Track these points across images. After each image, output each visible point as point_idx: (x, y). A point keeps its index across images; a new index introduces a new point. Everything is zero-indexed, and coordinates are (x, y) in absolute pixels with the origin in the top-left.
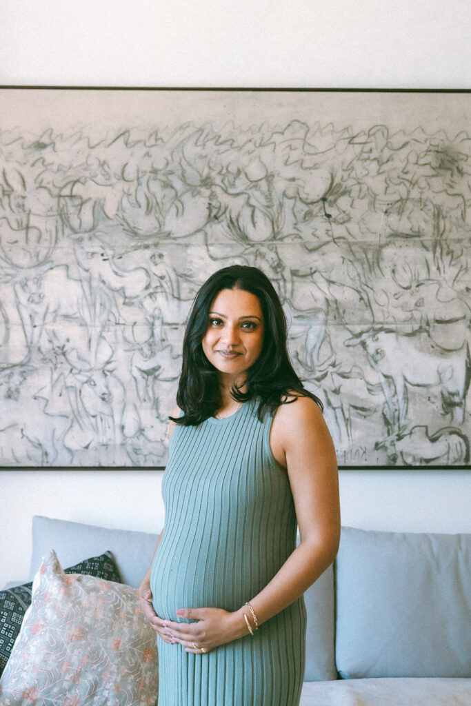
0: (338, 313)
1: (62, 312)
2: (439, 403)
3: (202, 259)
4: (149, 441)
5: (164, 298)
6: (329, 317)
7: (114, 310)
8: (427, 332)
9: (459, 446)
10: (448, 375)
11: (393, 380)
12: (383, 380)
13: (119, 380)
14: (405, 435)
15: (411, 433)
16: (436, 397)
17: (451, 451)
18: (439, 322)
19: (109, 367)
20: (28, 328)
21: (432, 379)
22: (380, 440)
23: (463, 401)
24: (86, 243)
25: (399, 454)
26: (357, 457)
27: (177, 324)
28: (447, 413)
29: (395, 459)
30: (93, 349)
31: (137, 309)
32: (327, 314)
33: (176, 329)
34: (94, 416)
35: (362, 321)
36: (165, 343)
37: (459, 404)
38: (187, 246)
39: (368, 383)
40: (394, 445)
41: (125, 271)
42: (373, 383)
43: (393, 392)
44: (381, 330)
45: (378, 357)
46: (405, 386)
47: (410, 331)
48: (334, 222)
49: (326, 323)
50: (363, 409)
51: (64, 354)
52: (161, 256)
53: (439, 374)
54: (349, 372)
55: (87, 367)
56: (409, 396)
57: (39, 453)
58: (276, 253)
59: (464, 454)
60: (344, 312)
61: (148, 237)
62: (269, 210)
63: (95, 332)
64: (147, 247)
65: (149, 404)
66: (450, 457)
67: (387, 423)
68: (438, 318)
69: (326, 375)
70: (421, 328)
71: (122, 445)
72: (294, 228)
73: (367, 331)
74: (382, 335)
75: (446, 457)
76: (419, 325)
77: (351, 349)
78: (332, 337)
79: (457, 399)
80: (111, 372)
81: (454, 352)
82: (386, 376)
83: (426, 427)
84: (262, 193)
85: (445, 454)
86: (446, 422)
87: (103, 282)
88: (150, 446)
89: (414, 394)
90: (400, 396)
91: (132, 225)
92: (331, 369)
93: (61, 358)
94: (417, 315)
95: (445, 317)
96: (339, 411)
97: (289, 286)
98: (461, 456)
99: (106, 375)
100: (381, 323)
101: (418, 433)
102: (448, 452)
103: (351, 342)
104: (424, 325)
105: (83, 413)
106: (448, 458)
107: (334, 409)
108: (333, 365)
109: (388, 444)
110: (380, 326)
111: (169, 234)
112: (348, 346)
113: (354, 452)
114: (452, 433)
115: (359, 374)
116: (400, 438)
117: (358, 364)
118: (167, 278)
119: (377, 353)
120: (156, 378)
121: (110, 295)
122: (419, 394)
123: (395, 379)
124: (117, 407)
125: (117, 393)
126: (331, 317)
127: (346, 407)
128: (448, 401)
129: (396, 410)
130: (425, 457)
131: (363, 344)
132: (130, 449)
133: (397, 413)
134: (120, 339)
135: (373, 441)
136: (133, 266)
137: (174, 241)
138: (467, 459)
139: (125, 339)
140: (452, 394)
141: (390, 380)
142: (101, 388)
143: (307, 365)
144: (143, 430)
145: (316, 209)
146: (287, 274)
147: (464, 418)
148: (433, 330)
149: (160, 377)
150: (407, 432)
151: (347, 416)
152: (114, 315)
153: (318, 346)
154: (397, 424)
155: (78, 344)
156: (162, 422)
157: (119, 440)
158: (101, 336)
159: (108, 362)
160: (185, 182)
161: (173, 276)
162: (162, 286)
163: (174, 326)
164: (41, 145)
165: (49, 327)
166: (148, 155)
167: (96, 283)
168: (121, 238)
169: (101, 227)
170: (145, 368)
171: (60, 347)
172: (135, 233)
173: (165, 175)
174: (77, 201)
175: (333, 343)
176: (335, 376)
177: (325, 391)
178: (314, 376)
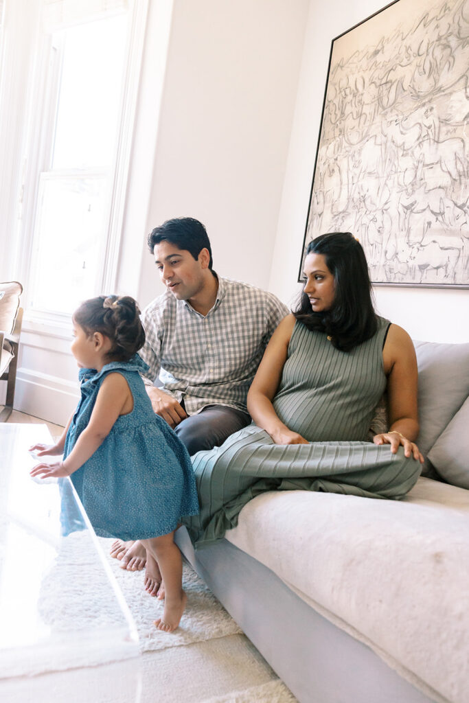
1: (368, 171)
3: (461, 101)
4: (399, 262)
5: (428, 145)
7: (396, 163)
13: (390, 216)
19: (386, 207)
20: (350, 186)
24: (389, 115)
27: (433, 164)
30: (379, 195)
31: (410, 157)
33: (432, 168)
34: (372, 245)
36: (423, 181)
38: (451, 94)
41: (406, 130)
51: (364, 201)
52: (432, 109)
55: (374, 209)
61: (425, 97)
63: (382, 181)
64: (424, 105)
65: (404, 233)
71: (384, 265)
80: (386, 210)
87: (393, 142)
88: (399, 265)
91: (417, 90)
93: (362, 204)
99: (383, 213)
105: (367, 243)
111: (441, 88)
118: (433, 127)
120: (412, 211)
121: (395, 151)
124: (385, 236)
125: (387, 226)
132: (387, 270)
134: (396, 183)
136: (412, 124)
137: (443, 93)
139: (399, 184)
142: (379, 224)
144: (397, 254)
149: (414, 211)
152: (395, 166)
155: (373, 192)
156: (410, 246)
157: (382, 262)
158: (386, 184)
159: (386, 203)
160: (459, 38)
161: (437, 123)
162: (428, 134)
163: (430, 166)
164: (376, 53)
165: (360, 183)
166: (437, 27)
167: (389, 144)
168: (409, 104)
169: (399, 100)
170: (406, 205)
171: (364, 197)
172: (418, 96)
173: (446, 39)
174: (389, 85)
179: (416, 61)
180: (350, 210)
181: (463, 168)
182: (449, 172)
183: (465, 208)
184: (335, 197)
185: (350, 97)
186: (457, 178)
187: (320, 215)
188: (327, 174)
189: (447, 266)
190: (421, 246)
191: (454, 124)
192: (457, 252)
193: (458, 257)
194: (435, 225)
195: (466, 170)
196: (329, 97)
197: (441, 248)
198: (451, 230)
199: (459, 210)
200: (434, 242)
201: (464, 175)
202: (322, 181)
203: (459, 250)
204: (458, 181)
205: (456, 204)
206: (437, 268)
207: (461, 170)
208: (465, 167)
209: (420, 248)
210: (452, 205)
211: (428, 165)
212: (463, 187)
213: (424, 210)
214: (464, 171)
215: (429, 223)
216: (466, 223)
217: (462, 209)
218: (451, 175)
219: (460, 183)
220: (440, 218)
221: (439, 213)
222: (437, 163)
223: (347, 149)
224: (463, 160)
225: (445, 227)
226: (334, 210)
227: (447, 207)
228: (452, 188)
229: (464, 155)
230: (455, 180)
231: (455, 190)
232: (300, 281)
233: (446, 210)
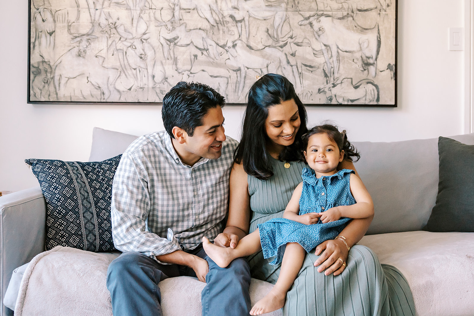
0: (295, 3)
2: (360, 63)
6: (288, 6)
8: (352, 17)
9: (372, 91)
10: (366, 45)
11: (330, 48)
12: (324, 47)
13: (152, 46)
14: (338, 84)
15: (342, 83)
16: (358, 59)
17: (367, 95)
18: (360, 10)
19: (145, 37)
20: (92, 11)
21: (355, 48)
22: (322, 87)
23: (375, 62)
25: (334, 96)
26: (306, 98)
27: (190, 9)
28: (365, 70)
29: (331, 100)
30: (135, 25)
32: (287, 4)
33: (189, 12)
34: (135, 69)
35: (310, 10)
36: (182, 22)
37: (372, 64)
39: (314, 49)
40: (331, 90)
42: (317, 50)
43: (330, 56)
44: (322, 15)
45: (320, 33)
46: (338, 52)
47: (341, 17)
49: (287, 10)
50: (310, 67)
51: (115, 28)
53: (360, 44)
54: (302, 42)
55: (131, 37)
56: (341, 58)
57: (99, 92)
59: (376, 97)
60: (298, 3)
63: (136, 14)
65: (171, 61)
66: (367, 99)
67: (326, 76)
68: (359, 8)
69: (286, 44)
70: (348, 14)
71: (153, 88)
73: (313, 16)
74: (323, 19)
75: (364, 99)
76: (347, 12)
77: (302, 27)
78: (290, 19)
79: (371, 61)
80: (146, 40)
81: (370, 30)
82: (325, 45)
83: (352, 79)
85: (364, 96)
86: (364, 75)
89: (344, 57)
90: (335, 58)
92: (290, 40)
93: (114, 31)
94: (346, 6)
95: (364, 7)
96: (294, 67)
98: (374, 98)
99: (143, 42)
100: (322, 11)
101: (347, 82)
102: (366, 95)
103: (303, 23)
104: (350, 13)
105: (128, 67)
106: (366, 100)
107: (292, 66)
108: (291, 38)
109: (326, 90)
110: (322, 12)
112: (301, 25)
113: (304, 94)
114: (368, 83)
115: (308, 43)
116: (334, 86)
117: (308, 37)
119: (320, 30)
120: (175, 44)
122: (347, 57)
123: (331, 47)
124: (150, 63)
125: (150, 54)
126: (290, 6)
127: (299, 65)
128: (366, 62)
129: (332, 67)
130: (351, 99)
131: (311, 24)
132: (158, 91)
133: (332, 70)
134: (153, 19)
135: (316, 88)
138: (378, 100)
139: (156, 19)
140: (368, 58)
141: (328, 48)
142: (139, 51)
143: (274, 37)
144: (167, 78)
147: (376, 73)
148: (356, 16)
149: (179, 44)
150: (339, 82)
151: (300, 71)
152: (149, 3)
153: (281, 25)
154: (333, 77)
155: (125, 21)
156: (179, 73)
157: (151, 84)
158: (140, 17)
159: (144, 34)
163: (188, 11)
165: (106, 10)
170: (168, 37)
171: (113, 23)
175: (291, 23)
176: (292, 44)
177: (286, 54)
178: (278, 45)
180: (97, 33)
181: (219, 18)
182: (207, 19)
183: (227, 48)
184: (72, 18)
186: (215, 25)
187: (49, 33)
190: (191, 73)
192: (225, 79)
193: (228, 83)
194: (201, 57)
195: (221, 20)
197: (211, 76)
198: (217, 63)
199: (221, 49)
200: (203, 71)
201: (221, 23)
203: (227, 78)
204: (216, 27)
205: (218, 44)
207: (217, 19)
208: (220, 18)
209: (190, 75)
210: (214, 44)
211: (185, 9)
212: (221, 32)
213: (188, 45)
214: (220, 20)
215: (196, 56)
216: (229, 59)
217: (224, 48)
218: (209, 22)
219: (219, 29)
220: (205, 52)
221: (203, 49)
222: (194, 9)
224: (217, 12)
225: (212, 60)
226: (72, 31)
227: (211, 45)
228: (211, 31)
229: (218, 9)
230: (213, 25)
231: (215, 33)
232: (29, 101)
233: (209, 47)
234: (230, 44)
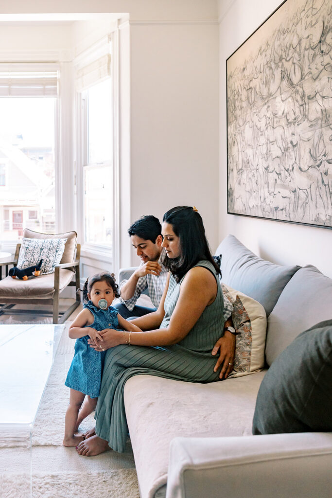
0: (327, 118)
1: (249, 143)
3: (280, 103)
4: (267, 204)
5: (270, 129)
7: (259, 139)
13: (260, 174)
20: (242, 152)
24: (253, 109)
27: (273, 142)
30: (254, 160)
31: (264, 137)
32: (322, 121)
33: (273, 144)
34: (255, 192)
36: (270, 152)
38: (275, 98)
41: (261, 119)
48: (324, 55)
49: (321, 127)
51: (249, 163)
52: (269, 107)
55: (253, 168)
58: (302, 88)
60: (329, 116)
61: (266, 99)
62: (300, 62)
63: (254, 151)
64: (266, 104)
65: (266, 185)
69: (321, 162)
71: (261, 206)
72: (309, 68)
78: (324, 135)
80: (258, 170)
84: (298, 53)
91: (262, 94)
92: (324, 158)
93: (248, 165)
96: (327, 187)
97: (307, 106)
99: (257, 172)
105: (252, 190)
107: (325, 185)
108: (325, 155)
111: (271, 94)
118: (271, 118)
121: (258, 132)
124: (259, 187)
125: (259, 180)
126: (323, 122)
132: (262, 209)
136: (262, 115)
137: (272, 97)
139: (261, 153)
142: (256, 178)
143: (314, 157)
144: (265, 199)
145: (317, 50)
146: (306, 99)
149: (269, 171)
151: (331, 191)
152: (259, 142)
153: (318, 143)
155: (251, 158)
156: (270, 194)
157: (260, 203)
158: (256, 153)
159: (257, 165)
160: (275, 63)
161: (272, 116)
162: (269, 123)
164: (244, 69)
165: (246, 151)
166: (266, 56)
167: (255, 127)
168: (260, 103)
169: (256, 100)
170: (265, 167)
171: (248, 160)
172: (263, 98)
173: (270, 63)
174: (251, 90)
175: (324, 139)
176: (325, 162)
177: (321, 174)
178: (317, 164)
179: (260, 76)
180: (243, 169)
182: (280, 148)
183: (289, 171)
184: (237, 160)
185: (236, 96)
186: (284, 151)
187: (232, 170)
188: (232, 145)
189: (286, 208)
190: (274, 195)
191: (279, 117)
193: (290, 203)
194: (278, 181)
195: (287, 147)
196: (229, 96)
197: (282, 197)
198: (285, 185)
199: (287, 173)
200: (279, 192)
201: (286, 150)
202: (231, 148)
203: (290, 198)
204: (285, 153)
205: (285, 169)
206: (282, 210)
208: (286, 145)
210: (283, 169)
211: (271, 142)
212: (287, 157)
213: (273, 171)
215: (276, 180)
216: (290, 181)
218: (281, 150)
219: (285, 155)
220: (280, 177)
221: (279, 174)
222: (275, 141)
223: (239, 129)
224: (285, 140)
225: (282, 183)
226: (237, 168)
228: (282, 158)
229: (285, 137)
230: (283, 153)
231: (284, 159)
232: (228, 213)
233: (282, 172)
234: (291, 168)
